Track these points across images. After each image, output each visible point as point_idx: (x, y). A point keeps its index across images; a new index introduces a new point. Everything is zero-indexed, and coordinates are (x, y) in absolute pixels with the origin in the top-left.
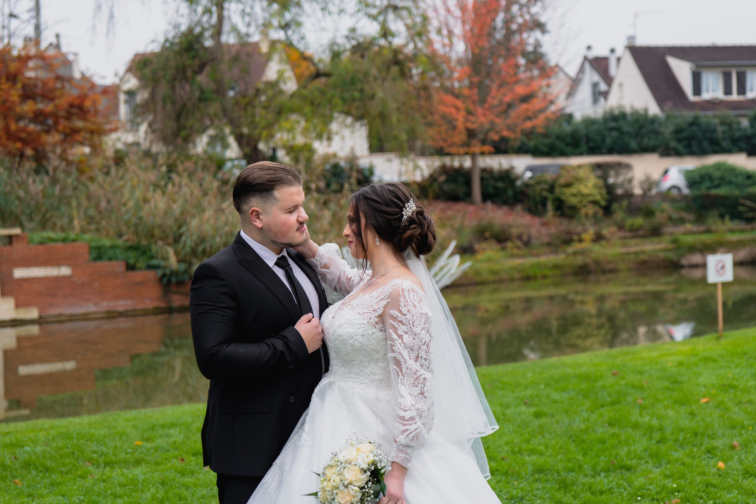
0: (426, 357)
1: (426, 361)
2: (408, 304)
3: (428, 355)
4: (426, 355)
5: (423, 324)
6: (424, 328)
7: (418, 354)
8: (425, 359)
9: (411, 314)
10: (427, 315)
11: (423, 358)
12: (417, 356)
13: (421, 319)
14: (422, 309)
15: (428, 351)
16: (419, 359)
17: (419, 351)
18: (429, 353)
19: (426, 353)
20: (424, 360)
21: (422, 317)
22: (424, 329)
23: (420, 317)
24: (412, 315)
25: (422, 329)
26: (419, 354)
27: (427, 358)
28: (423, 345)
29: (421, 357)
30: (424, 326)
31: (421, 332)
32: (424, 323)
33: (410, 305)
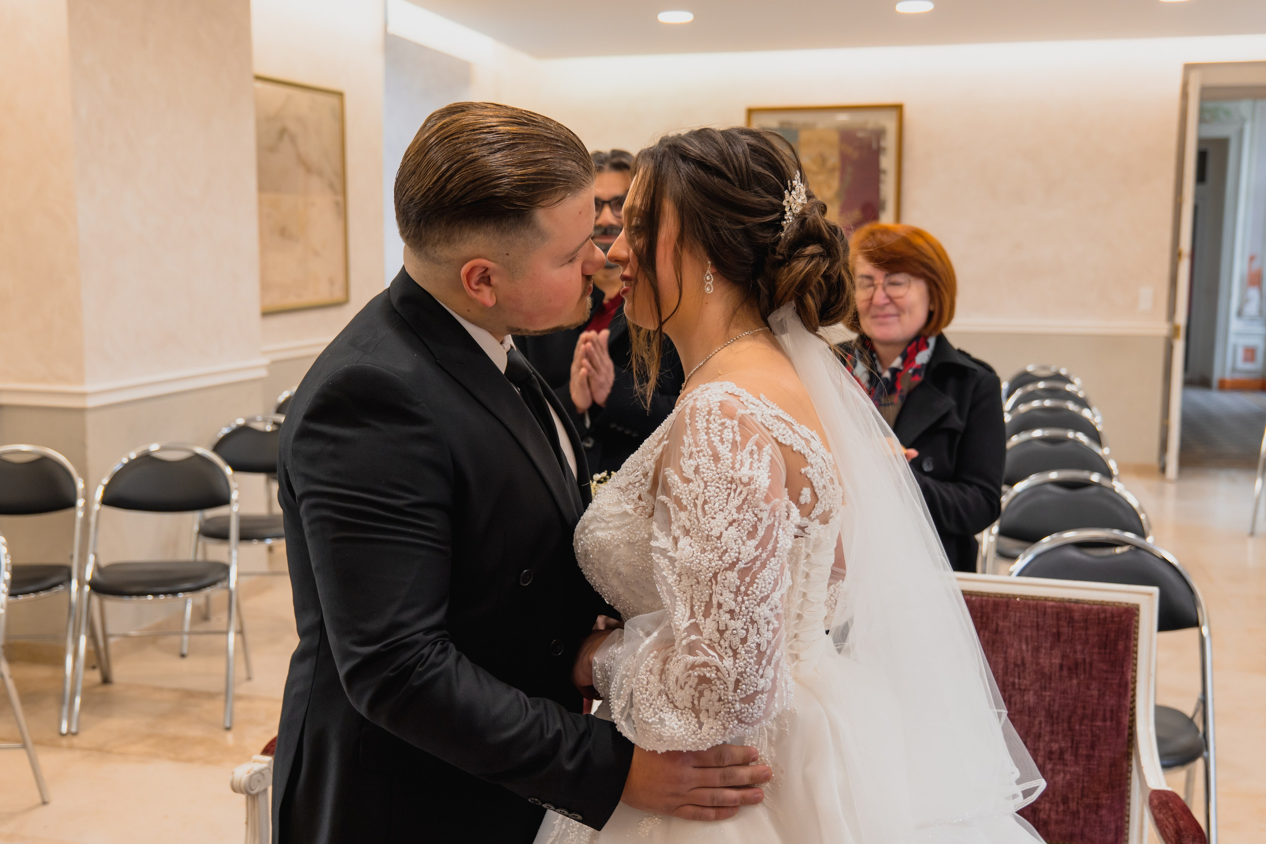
0: (733, 605)
1: (732, 618)
2: (698, 452)
3: (743, 602)
4: (736, 601)
5: (734, 511)
6: (734, 521)
7: (711, 595)
8: (731, 612)
9: (702, 479)
10: (748, 484)
11: (725, 608)
12: (708, 600)
13: (729, 494)
14: (737, 466)
15: (743, 589)
16: (714, 611)
17: (714, 587)
18: (748, 595)
19: (737, 596)
20: (728, 616)
21: (735, 491)
22: (736, 525)
23: (728, 488)
24: (706, 482)
25: (731, 524)
26: (714, 595)
27: (737, 610)
28: (726, 569)
29: (720, 606)
30: (736, 516)
31: (725, 533)
32: (739, 509)
33: (705, 453)
